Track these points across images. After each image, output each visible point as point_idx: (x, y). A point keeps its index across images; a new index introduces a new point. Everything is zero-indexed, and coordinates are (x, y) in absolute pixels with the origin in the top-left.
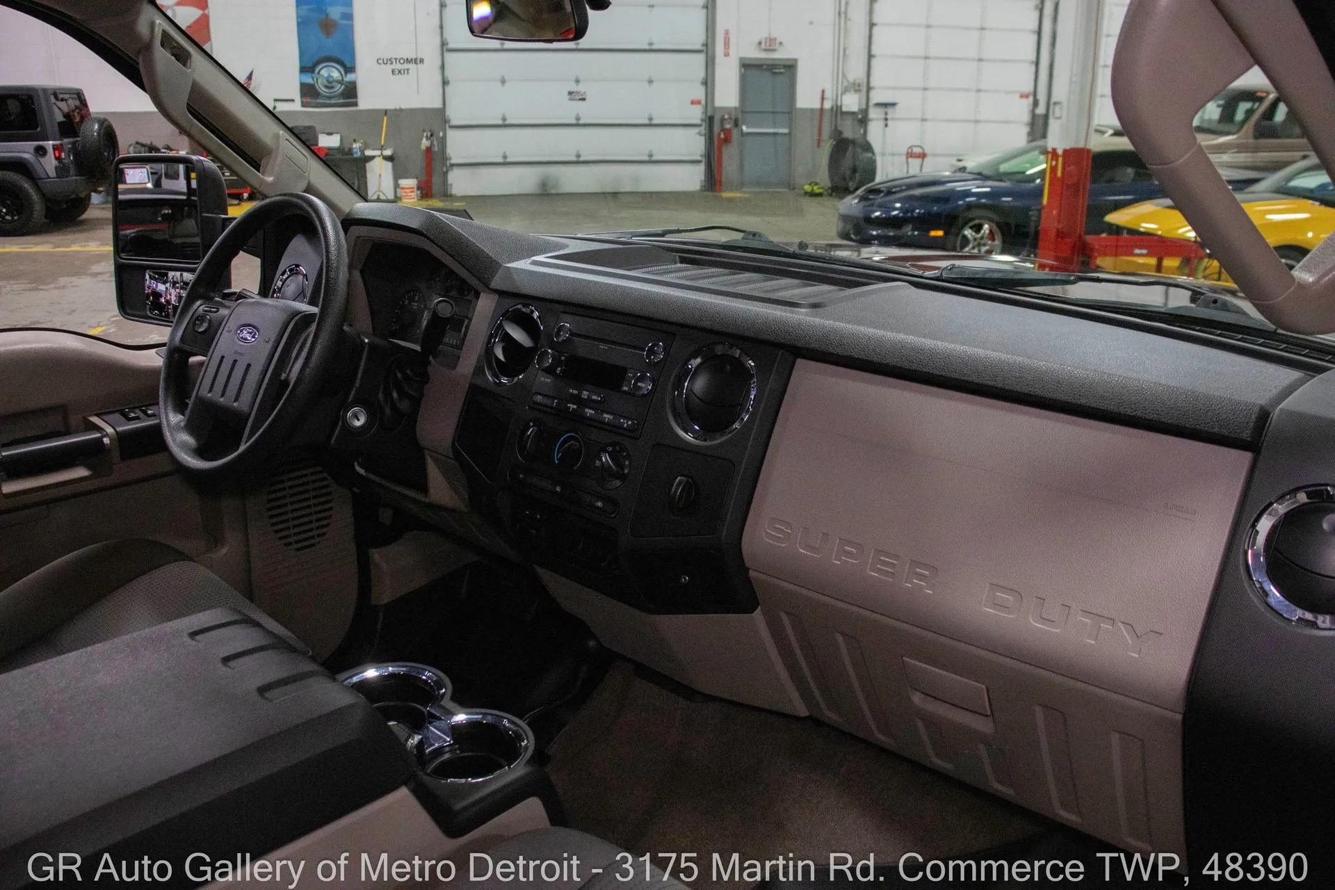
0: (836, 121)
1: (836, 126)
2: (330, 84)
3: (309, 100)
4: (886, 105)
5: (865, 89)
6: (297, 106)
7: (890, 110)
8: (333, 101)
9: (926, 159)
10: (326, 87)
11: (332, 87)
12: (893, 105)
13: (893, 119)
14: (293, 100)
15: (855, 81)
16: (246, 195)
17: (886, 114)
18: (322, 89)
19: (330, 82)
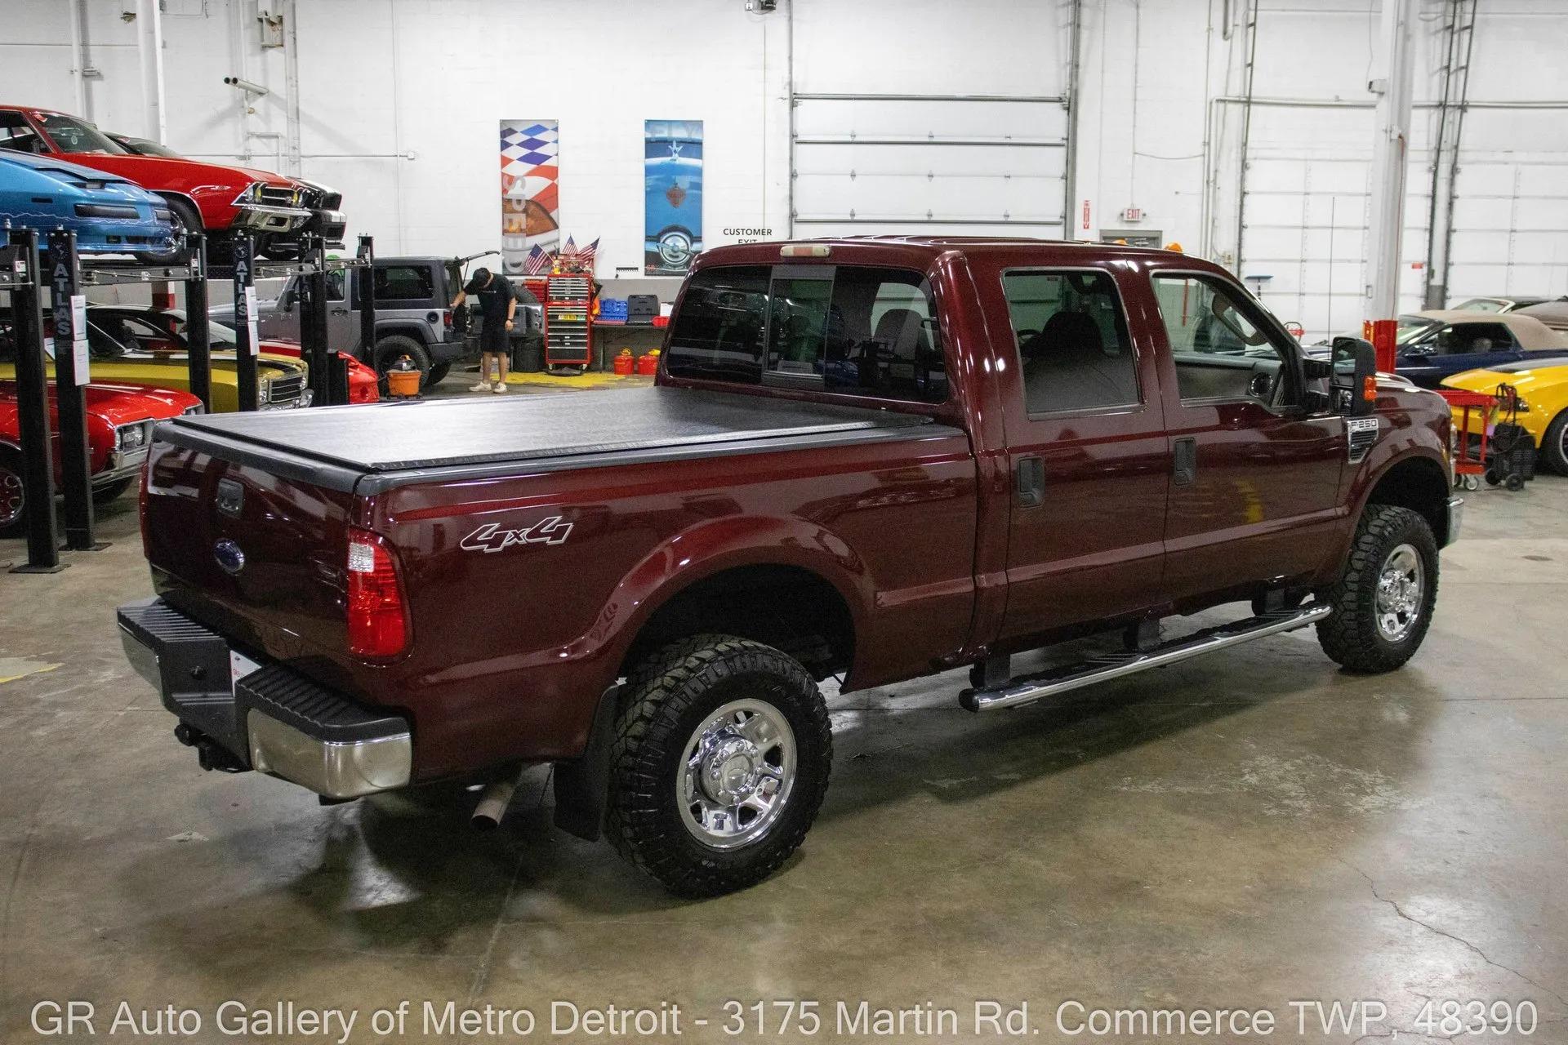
0: (1202, 298)
1: (1202, 302)
2: (674, 254)
3: (653, 268)
4: (1259, 278)
5: (1236, 262)
6: (640, 275)
7: (1263, 284)
8: (677, 270)
9: (1303, 336)
10: (671, 256)
11: (677, 257)
12: (1268, 278)
13: (1267, 294)
14: (636, 269)
15: (1225, 253)
16: (585, 366)
17: (1259, 288)
18: (665, 255)
19: (675, 252)
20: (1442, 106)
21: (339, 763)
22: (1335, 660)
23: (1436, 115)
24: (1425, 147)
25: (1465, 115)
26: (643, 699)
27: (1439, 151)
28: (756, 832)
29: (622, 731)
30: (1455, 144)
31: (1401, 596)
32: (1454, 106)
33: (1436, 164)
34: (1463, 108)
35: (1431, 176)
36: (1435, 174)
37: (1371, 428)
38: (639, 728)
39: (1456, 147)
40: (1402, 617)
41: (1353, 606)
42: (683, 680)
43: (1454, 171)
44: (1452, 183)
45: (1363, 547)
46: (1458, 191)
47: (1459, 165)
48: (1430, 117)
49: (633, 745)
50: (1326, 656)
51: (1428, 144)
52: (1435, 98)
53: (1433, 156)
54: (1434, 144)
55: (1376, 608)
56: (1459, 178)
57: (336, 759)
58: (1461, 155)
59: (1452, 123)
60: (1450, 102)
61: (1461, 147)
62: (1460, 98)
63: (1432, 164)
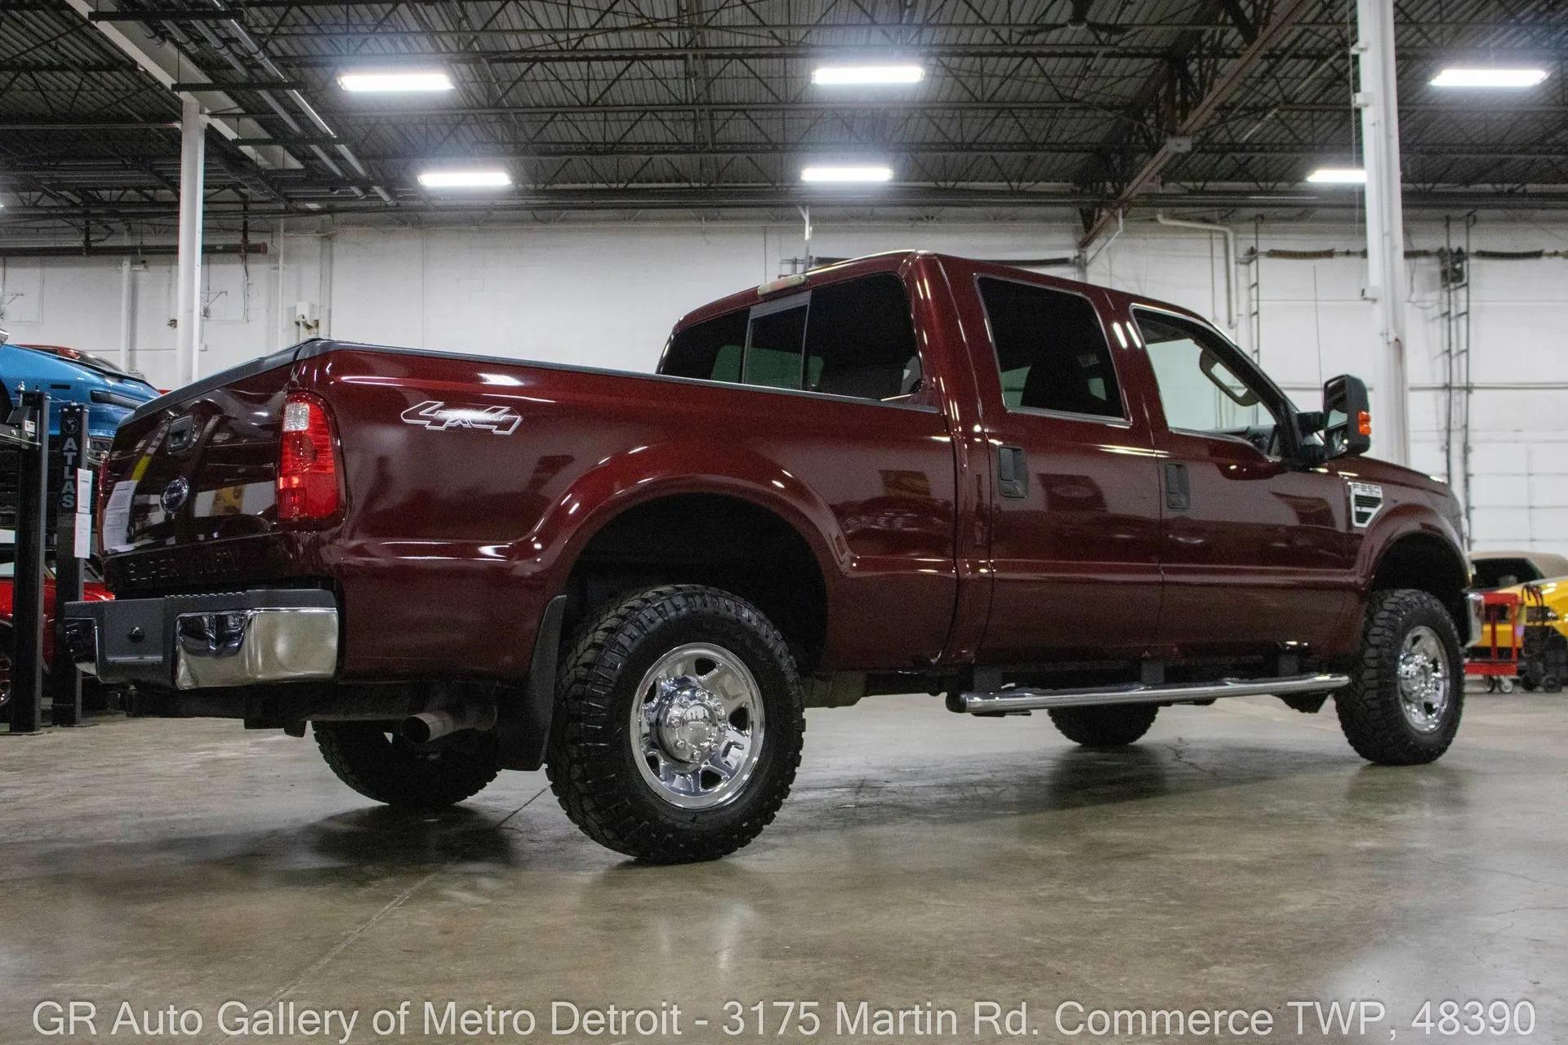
20: (1448, 387)
21: (260, 660)
22: (1363, 755)
23: (1443, 396)
24: (1435, 428)
25: (1471, 396)
26: (596, 630)
27: (1449, 431)
28: (724, 794)
29: (573, 662)
30: (1464, 423)
31: (1426, 683)
32: (1459, 388)
33: (1448, 443)
34: (1469, 389)
35: (1443, 455)
36: (1448, 452)
37: (1374, 495)
38: (589, 656)
39: (1466, 426)
40: (1429, 708)
41: (1375, 683)
42: (637, 609)
43: (1466, 450)
44: (1465, 461)
45: (1379, 622)
46: (1472, 469)
47: (1471, 444)
48: (1436, 399)
49: (582, 672)
50: (1351, 748)
51: (1438, 424)
52: (1440, 381)
53: (1444, 435)
54: (1443, 424)
55: (1401, 697)
56: (1471, 457)
57: (256, 656)
58: (1471, 435)
59: (1460, 403)
60: (1455, 384)
61: (1470, 427)
62: (1464, 381)
63: (1444, 443)
